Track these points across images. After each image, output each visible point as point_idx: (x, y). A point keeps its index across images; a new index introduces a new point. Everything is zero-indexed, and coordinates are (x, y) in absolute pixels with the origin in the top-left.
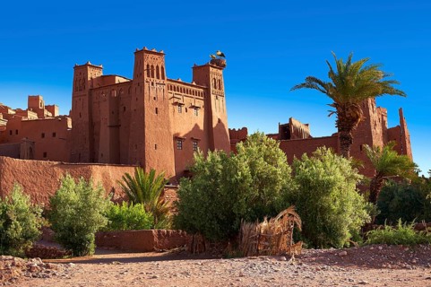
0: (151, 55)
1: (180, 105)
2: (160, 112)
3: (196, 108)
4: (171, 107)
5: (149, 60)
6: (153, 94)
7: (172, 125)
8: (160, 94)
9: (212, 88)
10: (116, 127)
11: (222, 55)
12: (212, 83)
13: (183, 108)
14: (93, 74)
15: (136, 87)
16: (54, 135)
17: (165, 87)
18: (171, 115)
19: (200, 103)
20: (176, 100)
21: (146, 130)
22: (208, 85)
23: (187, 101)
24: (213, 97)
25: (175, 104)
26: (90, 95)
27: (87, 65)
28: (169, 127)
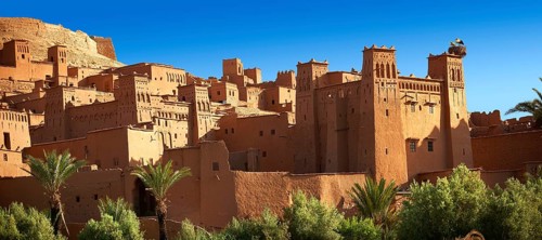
0: (380, 54)
1: (413, 103)
2: (390, 113)
3: (431, 105)
4: (403, 107)
5: (378, 58)
6: (383, 95)
7: (404, 127)
8: (391, 95)
9: (449, 81)
10: (344, 131)
11: (461, 42)
12: (449, 74)
13: (417, 107)
14: (317, 72)
15: (364, 88)
16: (273, 132)
17: (397, 86)
18: (403, 116)
19: (436, 99)
20: (408, 99)
21: (376, 135)
22: (445, 77)
23: (421, 98)
24: (450, 90)
25: (408, 103)
26: (315, 95)
27: (311, 63)
28: (400, 130)
